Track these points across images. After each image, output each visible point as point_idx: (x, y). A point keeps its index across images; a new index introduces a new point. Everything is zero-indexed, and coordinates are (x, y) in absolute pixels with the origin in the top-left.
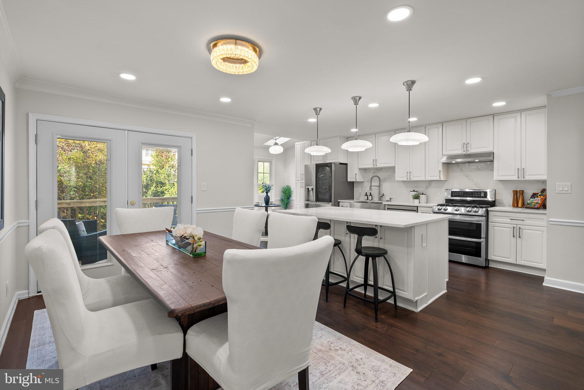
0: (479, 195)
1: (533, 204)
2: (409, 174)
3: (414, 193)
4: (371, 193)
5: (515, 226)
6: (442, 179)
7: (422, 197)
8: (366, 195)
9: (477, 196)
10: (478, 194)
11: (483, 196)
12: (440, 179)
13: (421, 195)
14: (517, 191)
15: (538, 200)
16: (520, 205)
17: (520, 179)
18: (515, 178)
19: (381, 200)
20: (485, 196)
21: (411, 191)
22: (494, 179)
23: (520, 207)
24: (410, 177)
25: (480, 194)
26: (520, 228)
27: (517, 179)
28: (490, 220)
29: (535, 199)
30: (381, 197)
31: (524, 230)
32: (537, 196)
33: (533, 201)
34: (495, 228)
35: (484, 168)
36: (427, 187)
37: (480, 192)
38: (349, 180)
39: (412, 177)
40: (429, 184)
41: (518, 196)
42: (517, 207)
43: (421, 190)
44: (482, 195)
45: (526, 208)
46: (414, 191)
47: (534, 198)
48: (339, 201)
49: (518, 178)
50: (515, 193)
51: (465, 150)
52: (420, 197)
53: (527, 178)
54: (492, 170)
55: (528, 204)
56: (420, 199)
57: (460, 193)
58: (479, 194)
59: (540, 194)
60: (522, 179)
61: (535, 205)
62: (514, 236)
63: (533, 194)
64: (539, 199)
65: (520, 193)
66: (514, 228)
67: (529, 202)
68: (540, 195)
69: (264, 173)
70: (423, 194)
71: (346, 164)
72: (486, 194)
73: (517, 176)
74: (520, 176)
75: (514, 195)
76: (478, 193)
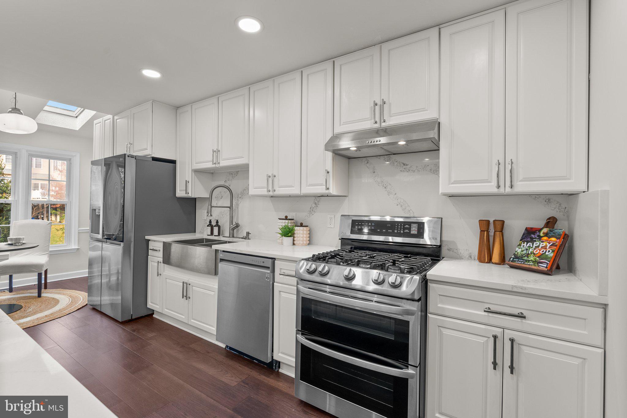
0: (407, 231)
1: (532, 258)
2: (270, 180)
3: (284, 223)
4: (217, 222)
5: (498, 331)
6: (333, 191)
7: (300, 232)
8: (210, 225)
9: (402, 232)
10: (404, 229)
11: (416, 233)
12: (327, 191)
13: (296, 228)
14: (488, 222)
15: (545, 248)
16: (496, 257)
17: (502, 190)
18: (490, 188)
19: (233, 237)
20: (420, 234)
21: (280, 219)
22: (440, 192)
23: (497, 261)
24: (273, 187)
25: (410, 229)
26: (512, 341)
27: (495, 190)
28: (431, 307)
29: (535, 245)
30: (233, 229)
31: (523, 348)
32: (540, 237)
33: (531, 250)
34: (445, 332)
35: (417, 167)
36: (312, 211)
37: (410, 224)
38: (180, 193)
39: (276, 188)
40: (315, 204)
41: (492, 233)
42: (490, 261)
43: (300, 216)
44: (414, 230)
45: (512, 267)
46: (286, 218)
47: (532, 241)
48: (147, 237)
49: (499, 187)
50: (485, 225)
51: (377, 119)
52: (296, 232)
53: (521, 187)
54: (436, 170)
55: (516, 257)
56: (296, 235)
57: (370, 224)
58: (407, 229)
59: (545, 230)
60: (508, 190)
61: (535, 262)
62: (495, 364)
63: (527, 229)
64: (544, 244)
65: (495, 227)
66: (495, 337)
67: (519, 251)
68: (546, 235)
69: (49, 180)
70: (301, 225)
71: (174, 162)
72: (421, 226)
73: (494, 183)
74: (502, 183)
75: (482, 231)
76: (404, 225)
